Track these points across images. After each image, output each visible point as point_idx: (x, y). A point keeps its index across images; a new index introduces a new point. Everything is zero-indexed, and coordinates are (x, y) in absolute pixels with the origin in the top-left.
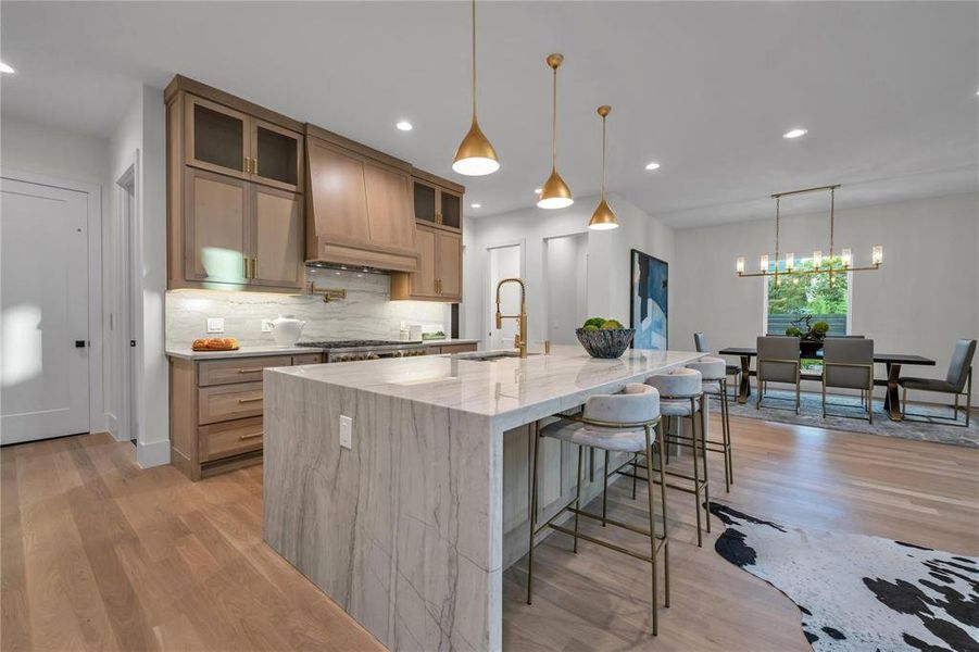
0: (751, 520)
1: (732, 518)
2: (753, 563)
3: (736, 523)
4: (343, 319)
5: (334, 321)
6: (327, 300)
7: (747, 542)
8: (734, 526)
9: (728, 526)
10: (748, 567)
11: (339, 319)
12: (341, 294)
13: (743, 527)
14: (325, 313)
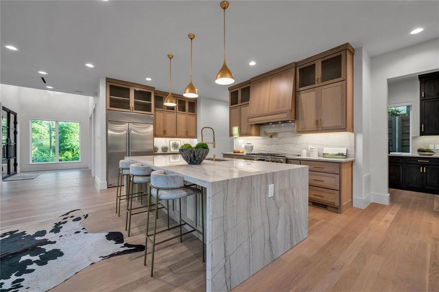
0: (119, 254)
1: (126, 248)
2: (106, 236)
3: (123, 247)
4: (278, 144)
5: (274, 145)
6: (271, 137)
7: (113, 242)
8: (122, 245)
9: (125, 243)
10: (107, 234)
11: (276, 144)
12: (275, 134)
13: (119, 248)
14: (271, 142)
